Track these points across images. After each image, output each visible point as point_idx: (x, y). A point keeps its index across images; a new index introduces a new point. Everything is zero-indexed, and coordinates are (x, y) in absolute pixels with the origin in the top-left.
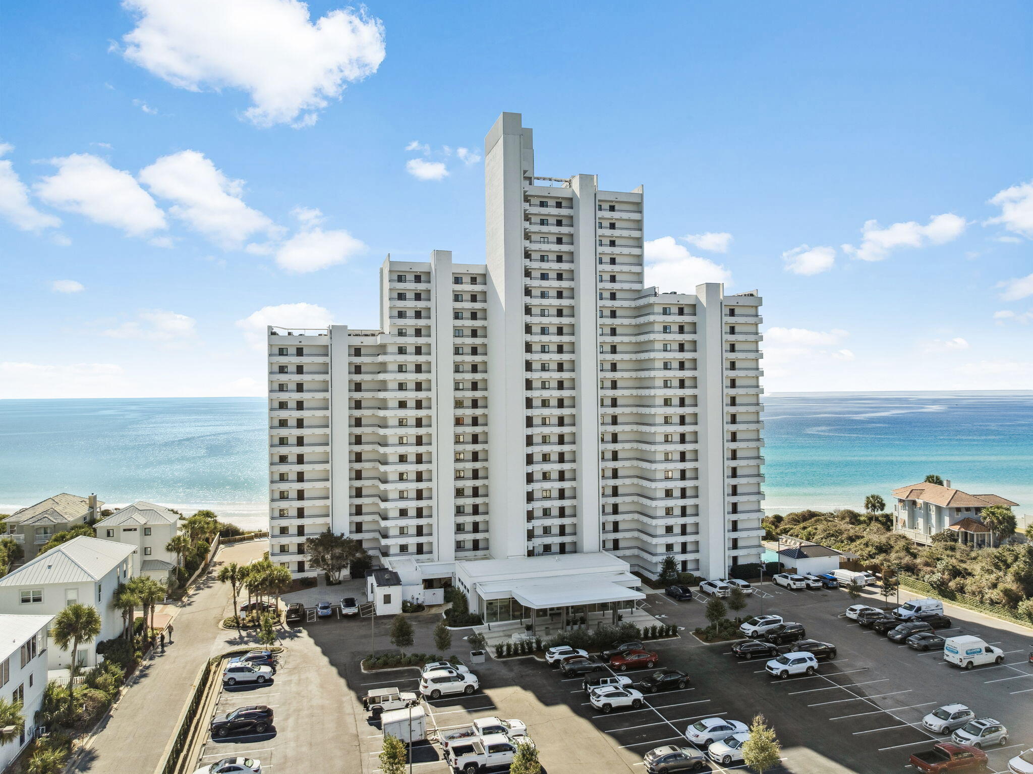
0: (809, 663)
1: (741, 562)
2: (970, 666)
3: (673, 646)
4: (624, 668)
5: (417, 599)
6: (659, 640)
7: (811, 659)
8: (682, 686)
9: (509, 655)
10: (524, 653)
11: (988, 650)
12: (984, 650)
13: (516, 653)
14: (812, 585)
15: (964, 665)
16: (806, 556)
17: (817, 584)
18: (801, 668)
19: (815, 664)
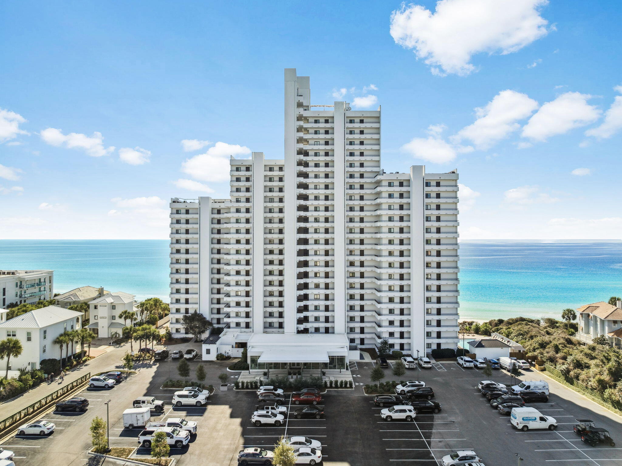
0: (408, 413)
1: (443, 347)
2: (525, 429)
3: (345, 394)
4: (297, 402)
5: (228, 353)
6: (339, 389)
7: (410, 411)
8: (318, 417)
9: (243, 388)
10: (252, 388)
11: (542, 419)
12: (538, 419)
13: (247, 388)
14: (479, 366)
15: (520, 427)
16: (483, 346)
17: (482, 365)
18: (403, 416)
19: (413, 414)
